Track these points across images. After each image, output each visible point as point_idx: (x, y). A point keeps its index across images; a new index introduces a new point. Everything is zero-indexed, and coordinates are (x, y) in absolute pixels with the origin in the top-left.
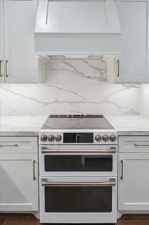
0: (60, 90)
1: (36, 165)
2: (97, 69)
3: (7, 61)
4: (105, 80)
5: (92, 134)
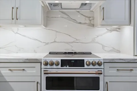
0: (57, 33)
1: (39, 85)
2: (87, 17)
3: (17, 8)
4: (93, 25)
5: (83, 60)
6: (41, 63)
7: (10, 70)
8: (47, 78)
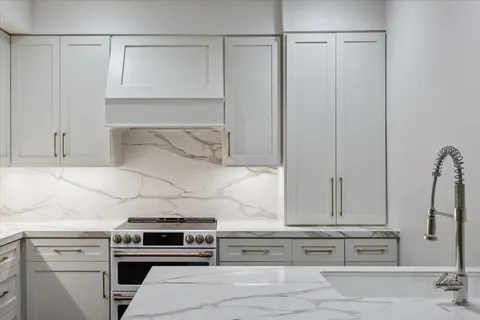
0: (145, 178)
1: (106, 278)
2: (206, 143)
3: (64, 135)
4: (219, 161)
5: (182, 234)
6: (110, 239)
7: (57, 251)
8: (120, 264)
